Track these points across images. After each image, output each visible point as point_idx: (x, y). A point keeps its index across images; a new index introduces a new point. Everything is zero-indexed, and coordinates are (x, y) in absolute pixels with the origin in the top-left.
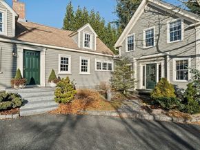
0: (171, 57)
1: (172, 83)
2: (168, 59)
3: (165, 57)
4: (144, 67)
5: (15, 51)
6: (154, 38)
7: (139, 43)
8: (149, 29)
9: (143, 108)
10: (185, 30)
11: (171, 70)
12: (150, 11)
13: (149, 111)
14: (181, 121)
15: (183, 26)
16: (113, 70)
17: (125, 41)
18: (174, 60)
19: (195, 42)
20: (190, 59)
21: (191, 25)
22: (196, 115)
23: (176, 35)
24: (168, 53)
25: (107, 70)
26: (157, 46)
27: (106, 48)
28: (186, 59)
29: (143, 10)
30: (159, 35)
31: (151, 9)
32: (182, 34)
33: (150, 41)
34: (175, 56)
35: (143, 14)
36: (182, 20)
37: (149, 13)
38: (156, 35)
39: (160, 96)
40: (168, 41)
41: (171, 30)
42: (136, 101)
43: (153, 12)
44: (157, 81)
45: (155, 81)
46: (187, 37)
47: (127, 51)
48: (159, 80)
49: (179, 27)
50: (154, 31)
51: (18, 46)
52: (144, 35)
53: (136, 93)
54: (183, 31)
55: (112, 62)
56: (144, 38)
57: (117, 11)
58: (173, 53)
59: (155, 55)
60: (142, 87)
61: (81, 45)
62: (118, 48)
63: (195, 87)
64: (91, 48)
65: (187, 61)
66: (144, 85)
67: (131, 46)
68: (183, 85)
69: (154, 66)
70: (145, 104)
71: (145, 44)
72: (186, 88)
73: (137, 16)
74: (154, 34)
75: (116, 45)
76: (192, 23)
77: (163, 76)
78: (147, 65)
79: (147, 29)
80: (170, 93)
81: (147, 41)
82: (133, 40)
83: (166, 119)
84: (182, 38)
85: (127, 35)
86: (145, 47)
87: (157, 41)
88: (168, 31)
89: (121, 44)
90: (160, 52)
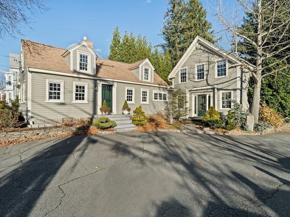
0: (219, 90)
1: (219, 111)
2: (216, 91)
3: (213, 89)
4: (195, 97)
5: (96, 86)
6: (205, 73)
7: (191, 76)
8: (200, 64)
9: (197, 128)
10: (229, 68)
11: (218, 100)
12: (200, 49)
13: (201, 129)
14: (222, 134)
15: (228, 65)
16: (167, 100)
17: (178, 73)
18: (221, 92)
19: (236, 78)
20: (232, 92)
21: (233, 65)
22: (232, 131)
23: (222, 71)
24: (216, 86)
25: (163, 100)
26: (207, 80)
27: (160, 79)
28: (230, 91)
29: (195, 48)
30: (208, 71)
31: (202, 48)
32: (227, 72)
33: (201, 75)
34: (221, 89)
35: (194, 51)
36: (227, 60)
37: (200, 51)
38: (206, 71)
39: (209, 119)
40: (216, 77)
41: (218, 67)
42: (191, 125)
43: (204, 51)
44: (207, 109)
45: (205, 109)
46: (230, 74)
47: (180, 82)
48: (209, 108)
49: (225, 65)
50: (205, 66)
51: (98, 82)
52: (196, 69)
53: (189, 120)
54: (227, 69)
55: (166, 93)
56: (196, 72)
57: (164, 33)
58: (220, 87)
59: (205, 88)
60: (194, 115)
61: (142, 79)
62: (171, 79)
63: (234, 113)
64: (149, 80)
65: (230, 93)
66: (195, 113)
67: (184, 78)
68: (225, 111)
69: (204, 97)
70: (198, 126)
71: (196, 77)
72: (227, 114)
73: (189, 52)
74: (205, 69)
75: (170, 77)
76: (234, 64)
77: (212, 105)
78: (199, 95)
79: (198, 64)
80: (216, 117)
81: (198, 75)
82: (185, 73)
83: (212, 133)
84: (227, 75)
85: (180, 68)
86: (196, 80)
87: (207, 75)
88: (216, 68)
89: (174, 76)
90: (209, 85)
